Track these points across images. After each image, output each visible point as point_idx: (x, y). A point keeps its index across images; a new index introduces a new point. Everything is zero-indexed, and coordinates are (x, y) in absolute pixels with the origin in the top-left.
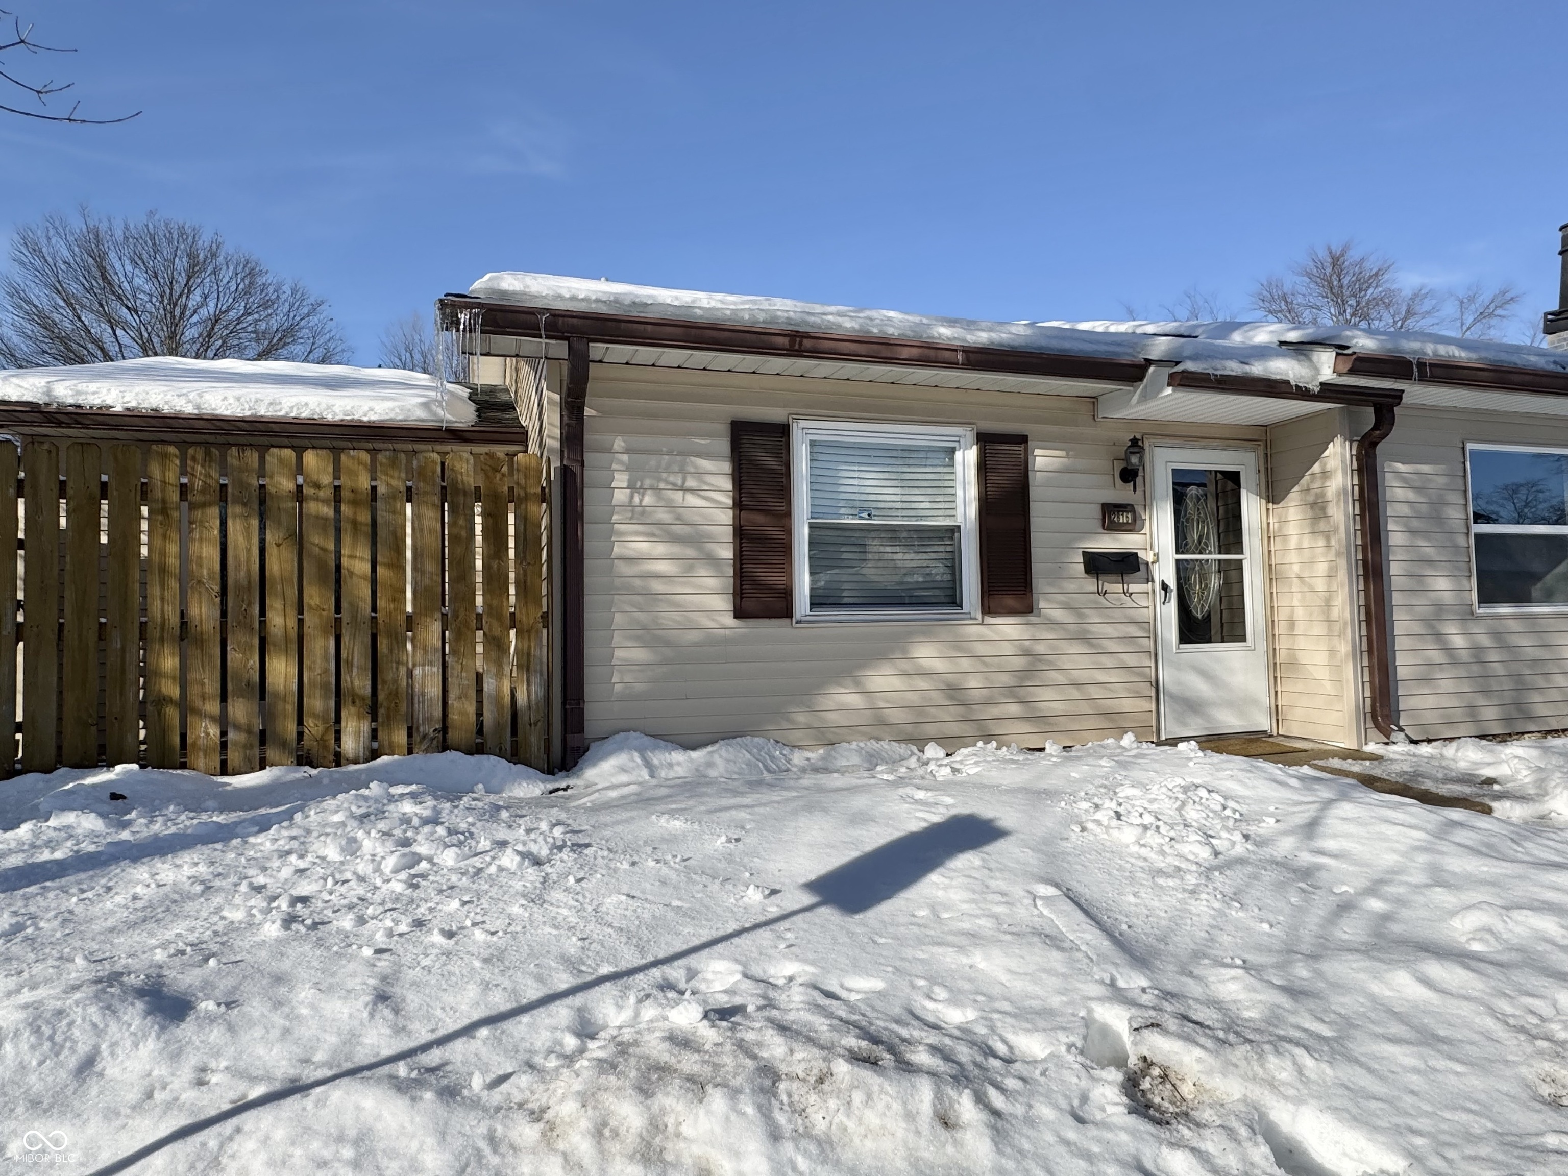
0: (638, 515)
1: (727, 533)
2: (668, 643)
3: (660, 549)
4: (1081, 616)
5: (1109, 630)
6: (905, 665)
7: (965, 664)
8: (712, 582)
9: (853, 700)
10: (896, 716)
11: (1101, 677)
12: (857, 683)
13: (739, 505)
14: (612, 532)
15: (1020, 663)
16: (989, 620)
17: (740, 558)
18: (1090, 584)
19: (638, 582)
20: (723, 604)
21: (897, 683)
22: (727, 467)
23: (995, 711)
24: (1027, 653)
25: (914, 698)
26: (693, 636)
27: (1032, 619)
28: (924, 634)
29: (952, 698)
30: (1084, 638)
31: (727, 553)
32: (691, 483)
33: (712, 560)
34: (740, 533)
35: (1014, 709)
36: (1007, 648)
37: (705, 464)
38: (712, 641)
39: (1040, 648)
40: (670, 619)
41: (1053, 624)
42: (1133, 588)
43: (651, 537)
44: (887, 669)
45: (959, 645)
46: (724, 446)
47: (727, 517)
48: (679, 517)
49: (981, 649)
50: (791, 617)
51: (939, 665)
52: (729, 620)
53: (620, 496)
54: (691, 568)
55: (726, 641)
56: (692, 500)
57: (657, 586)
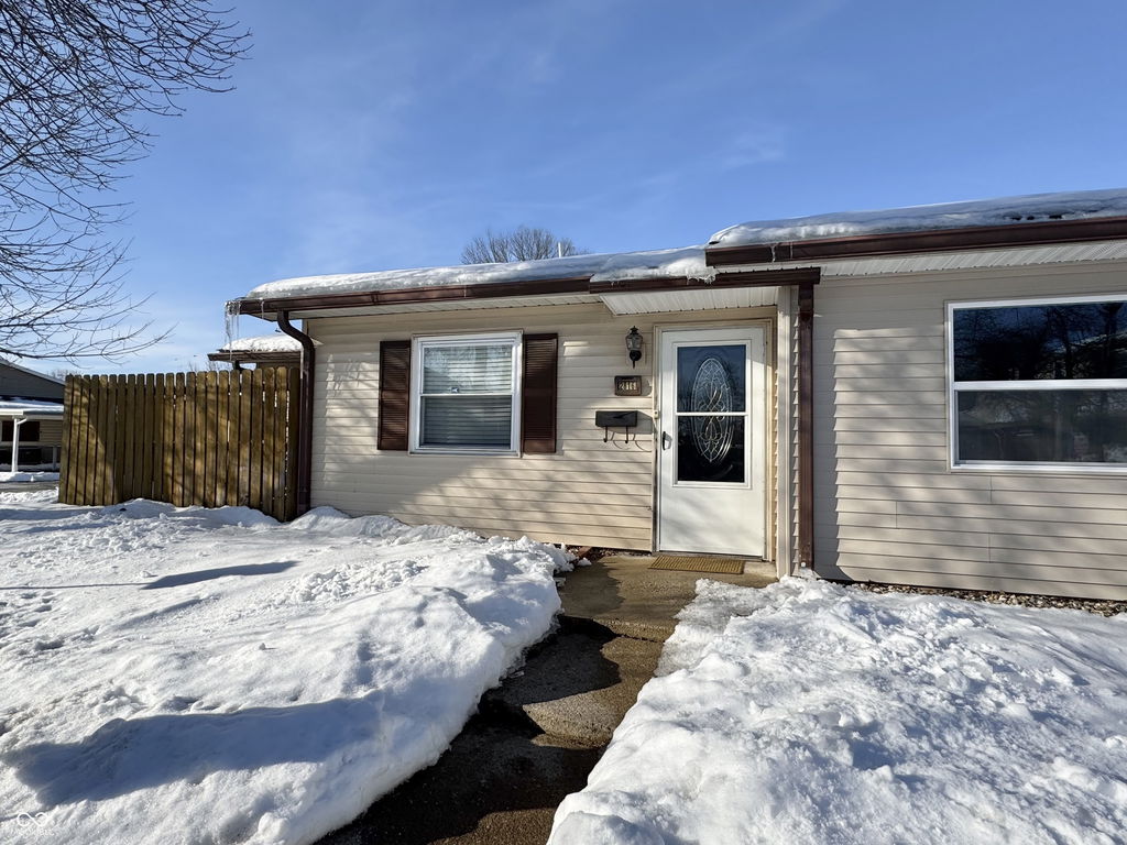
0: (337, 395)
1: (376, 403)
2: (346, 462)
3: (345, 412)
4: (591, 456)
5: (613, 467)
6: (469, 482)
7: (507, 484)
8: (368, 430)
9: (438, 500)
10: (461, 512)
11: (605, 499)
12: (441, 491)
13: (382, 389)
14: (326, 404)
15: (544, 485)
16: (525, 456)
17: (381, 416)
18: (601, 434)
19: (335, 429)
20: (373, 441)
21: (463, 492)
22: (377, 367)
23: (526, 516)
24: (549, 479)
25: (472, 502)
26: (358, 458)
27: (555, 457)
28: (482, 463)
29: (498, 504)
30: (593, 472)
31: (375, 414)
32: (361, 377)
33: (368, 418)
34: (382, 403)
35: (539, 516)
36: (536, 475)
37: (367, 366)
38: (367, 462)
39: (560, 477)
40: (348, 449)
41: (571, 461)
42: (638, 437)
43: (342, 406)
44: (458, 484)
45: (504, 473)
46: (377, 355)
47: (376, 394)
48: (353, 395)
49: (518, 475)
50: (407, 450)
51: (489, 483)
52: (376, 451)
53: (330, 386)
54: (358, 422)
55: (373, 462)
56: (362, 386)
57: (343, 432)
